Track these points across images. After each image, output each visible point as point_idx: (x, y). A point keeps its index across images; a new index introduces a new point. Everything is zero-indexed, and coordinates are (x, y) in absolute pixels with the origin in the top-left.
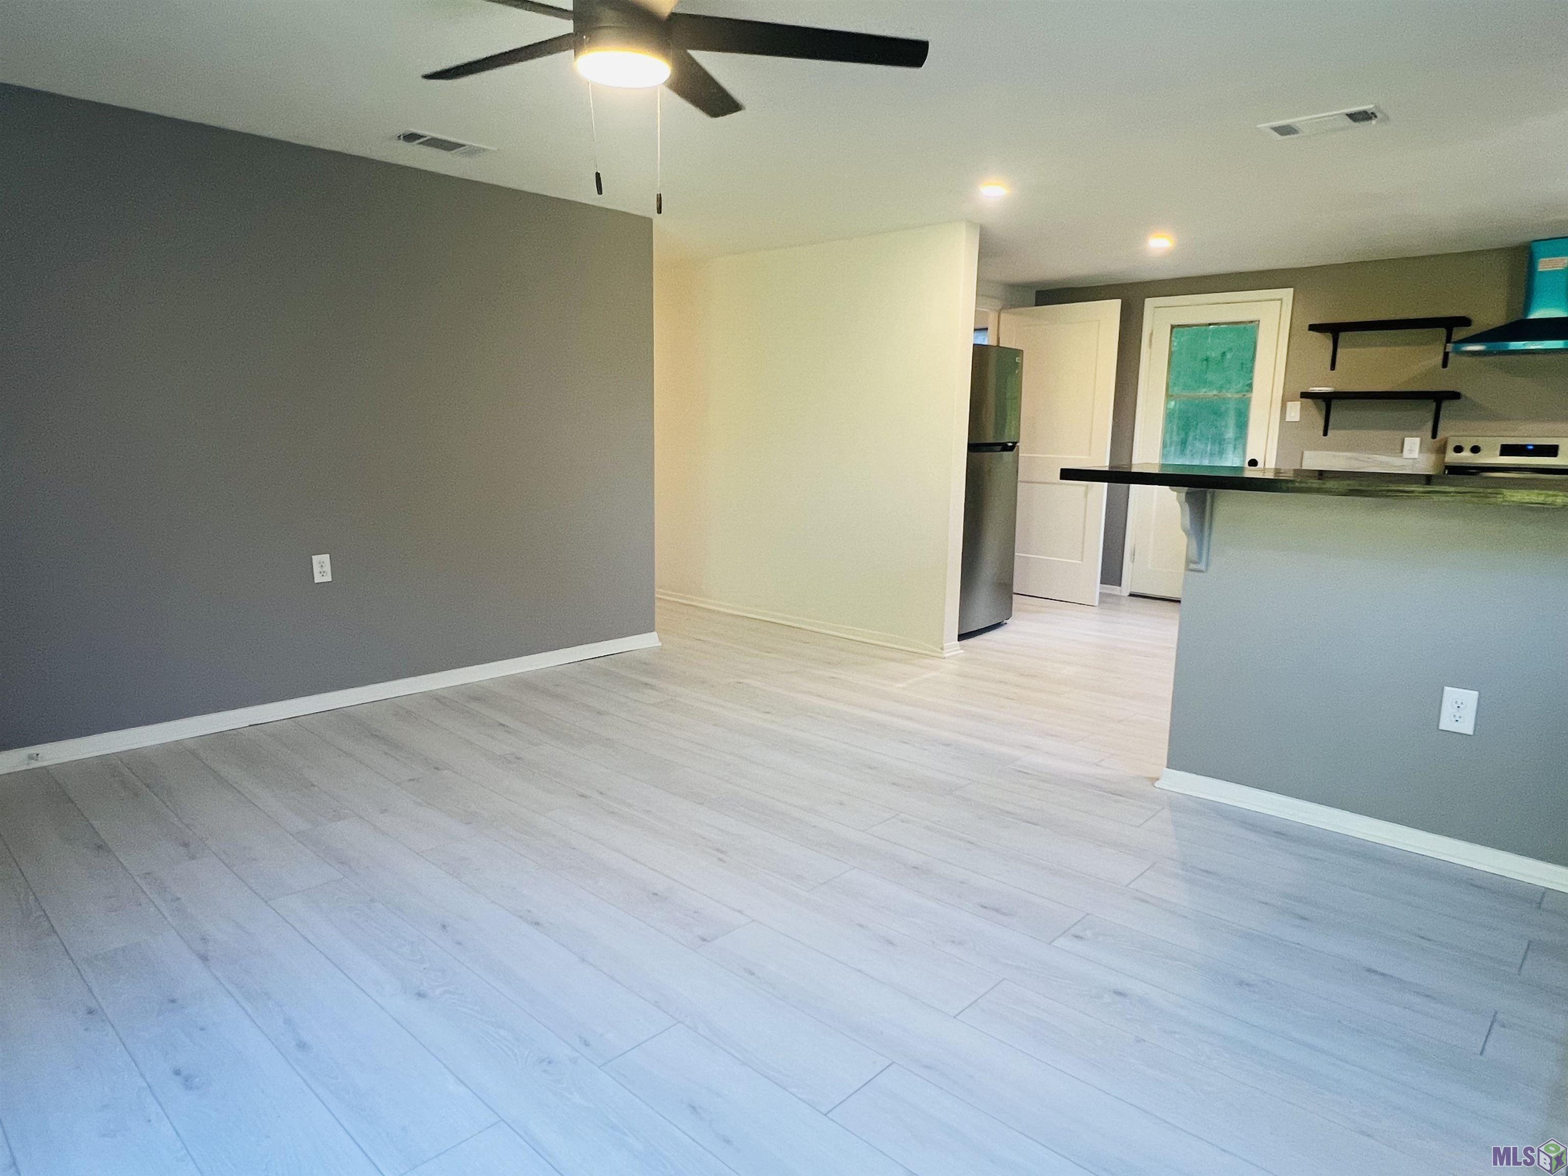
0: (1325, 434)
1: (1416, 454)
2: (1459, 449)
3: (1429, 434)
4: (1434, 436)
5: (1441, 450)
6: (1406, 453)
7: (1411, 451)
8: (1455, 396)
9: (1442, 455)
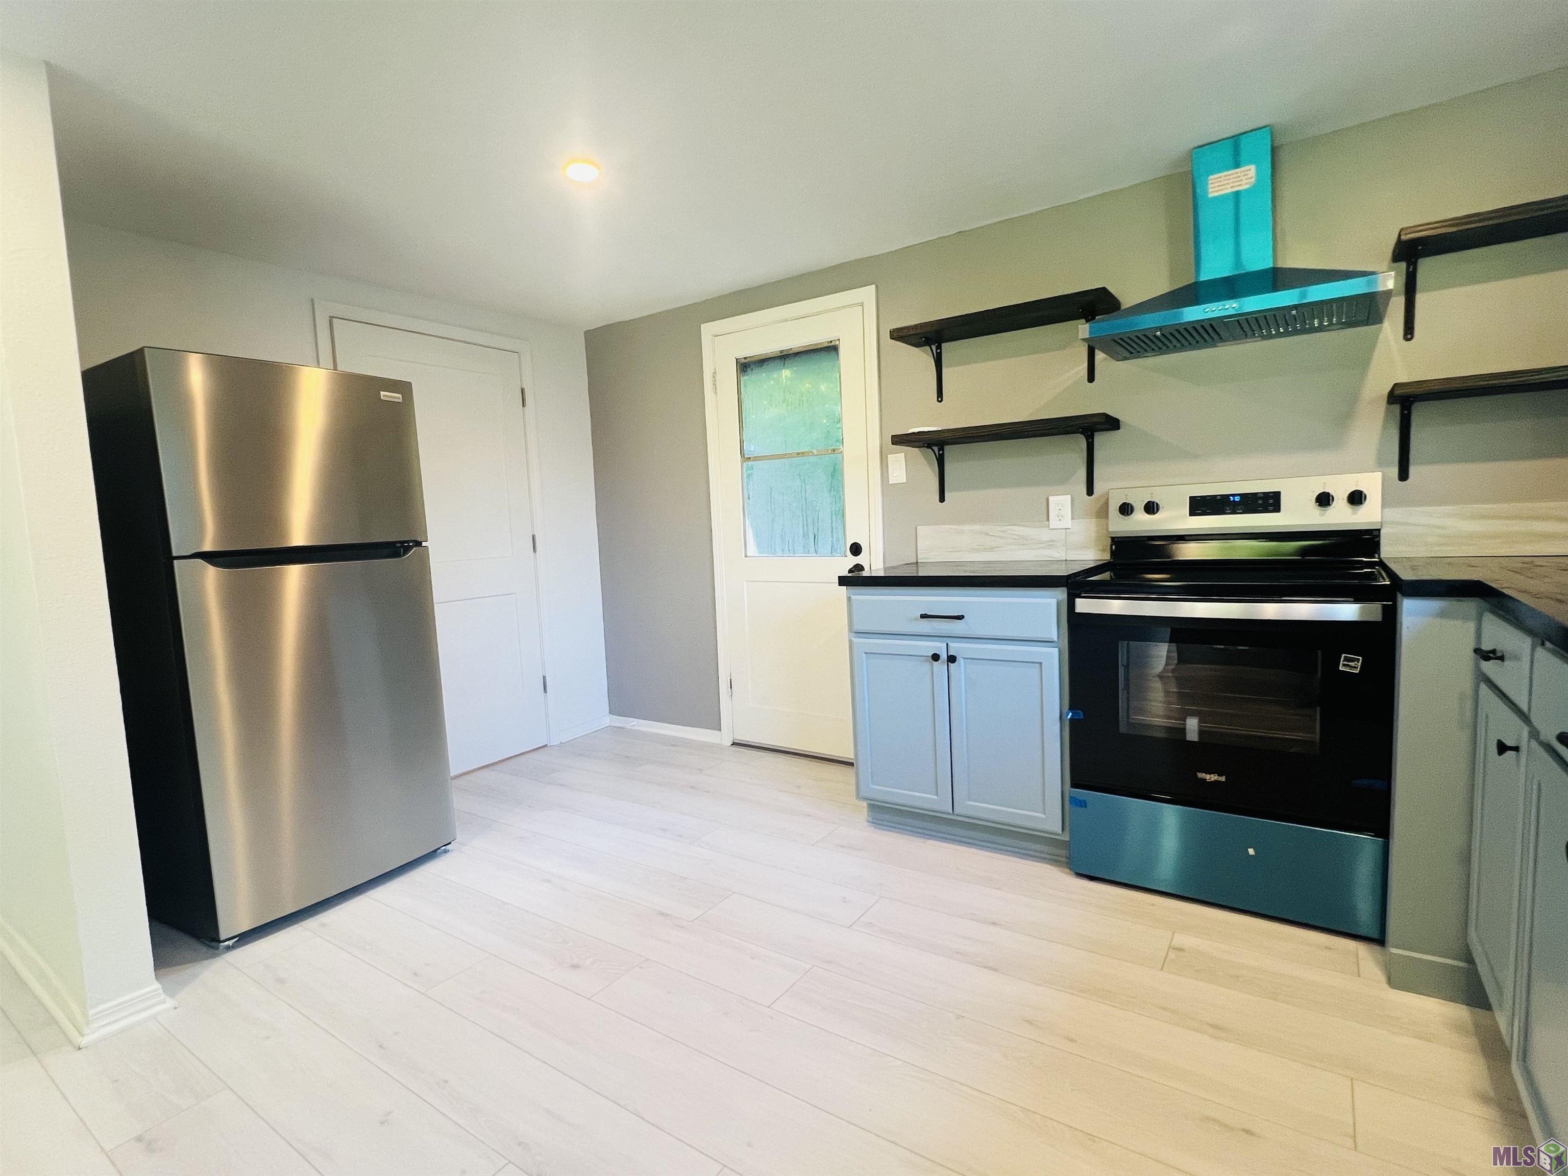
0: (942, 499)
1: (1068, 522)
2: (1126, 509)
3: (1084, 489)
4: (1090, 491)
5: (1102, 512)
6: (1054, 522)
7: (1060, 517)
8: (1111, 423)
9: (1104, 521)
